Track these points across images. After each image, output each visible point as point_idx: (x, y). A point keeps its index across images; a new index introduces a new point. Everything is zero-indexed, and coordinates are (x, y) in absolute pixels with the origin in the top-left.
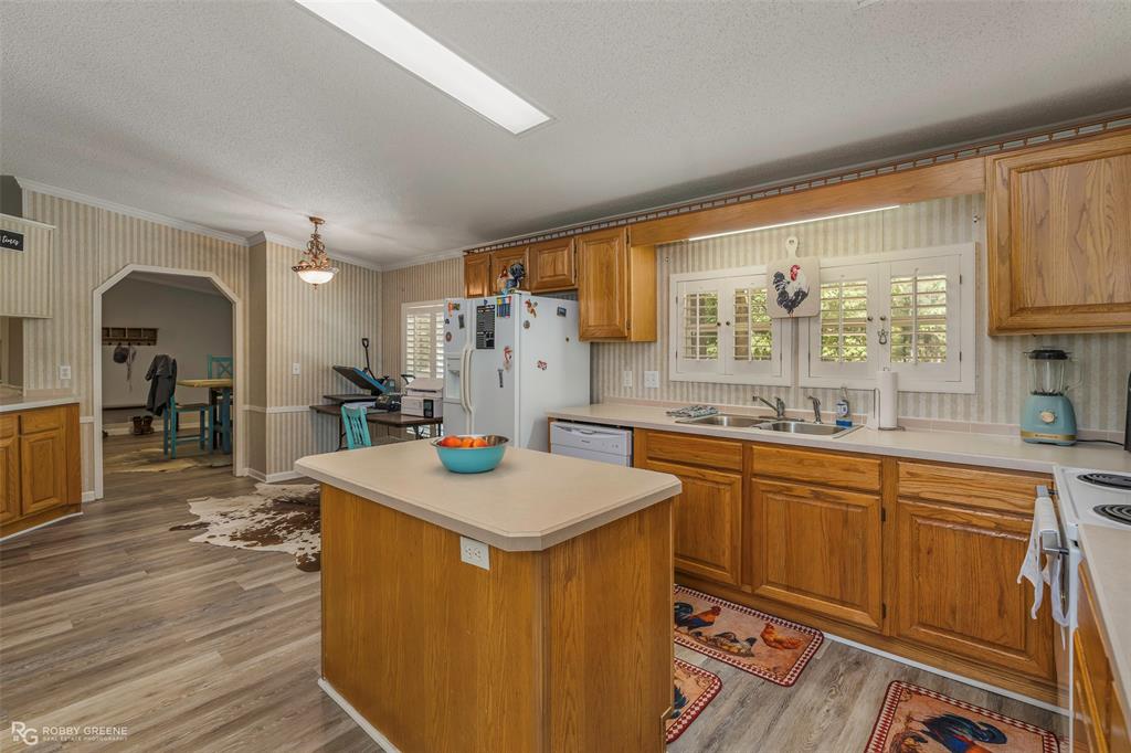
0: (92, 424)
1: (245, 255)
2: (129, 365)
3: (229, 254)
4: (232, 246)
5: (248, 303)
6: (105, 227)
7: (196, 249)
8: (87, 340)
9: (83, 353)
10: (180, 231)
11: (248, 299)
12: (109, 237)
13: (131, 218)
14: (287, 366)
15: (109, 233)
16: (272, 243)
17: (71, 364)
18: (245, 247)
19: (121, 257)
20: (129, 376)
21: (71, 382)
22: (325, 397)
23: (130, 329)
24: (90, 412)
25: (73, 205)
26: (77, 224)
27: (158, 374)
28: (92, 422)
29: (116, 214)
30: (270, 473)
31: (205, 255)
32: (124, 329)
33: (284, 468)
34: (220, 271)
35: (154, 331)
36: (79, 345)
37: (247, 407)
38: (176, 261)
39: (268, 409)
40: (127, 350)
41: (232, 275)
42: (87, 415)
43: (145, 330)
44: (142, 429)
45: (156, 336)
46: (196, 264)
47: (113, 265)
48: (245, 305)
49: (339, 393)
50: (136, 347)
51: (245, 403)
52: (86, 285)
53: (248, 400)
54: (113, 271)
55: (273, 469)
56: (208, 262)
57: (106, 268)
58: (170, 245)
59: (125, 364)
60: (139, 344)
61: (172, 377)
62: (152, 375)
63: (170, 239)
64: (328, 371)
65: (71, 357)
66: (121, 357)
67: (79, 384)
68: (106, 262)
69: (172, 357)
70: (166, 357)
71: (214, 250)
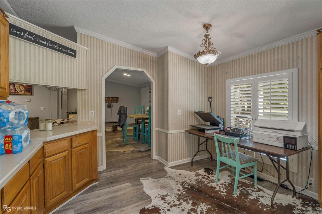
0: (102, 136)
1: (156, 61)
2: (111, 109)
3: (150, 61)
4: (151, 57)
5: (157, 83)
6: (106, 49)
7: (138, 58)
8: (100, 99)
9: (98, 105)
10: (133, 50)
11: (157, 81)
12: (108, 53)
13: (116, 45)
14: (176, 111)
15: (108, 52)
16: (170, 52)
17: (94, 110)
18: (156, 58)
19: (112, 63)
20: (111, 112)
21: (94, 117)
22: (191, 126)
23: (111, 97)
24: (101, 132)
25: (95, 39)
26: (97, 48)
27: (121, 113)
28: (102, 135)
29: (110, 43)
30: (170, 162)
31: (142, 61)
32: (110, 97)
33: (175, 160)
34: (147, 68)
35: (118, 98)
36: (97, 102)
37: (157, 129)
38: (132, 64)
39: (169, 131)
40: (111, 104)
41: (151, 70)
42: (100, 132)
43: (115, 97)
44: (115, 130)
45: (118, 100)
46: (138, 66)
47: (109, 66)
48: (156, 83)
49: (195, 124)
50: (113, 103)
51: (156, 127)
52: (100, 76)
53: (157, 126)
54: (109, 69)
55: (171, 160)
56: (143, 64)
57: (106, 68)
58: (129, 57)
59: (110, 108)
60: (114, 102)
61: (126, 114)
62: (119, 113)
63: (129, 55)
64: (191, 113)
65: (94, 108)
66: (109, 106)
67: (97, 119)
68: (107, 64)
69: (126, 107)
70: (124, 107)
71: (145, 59)
